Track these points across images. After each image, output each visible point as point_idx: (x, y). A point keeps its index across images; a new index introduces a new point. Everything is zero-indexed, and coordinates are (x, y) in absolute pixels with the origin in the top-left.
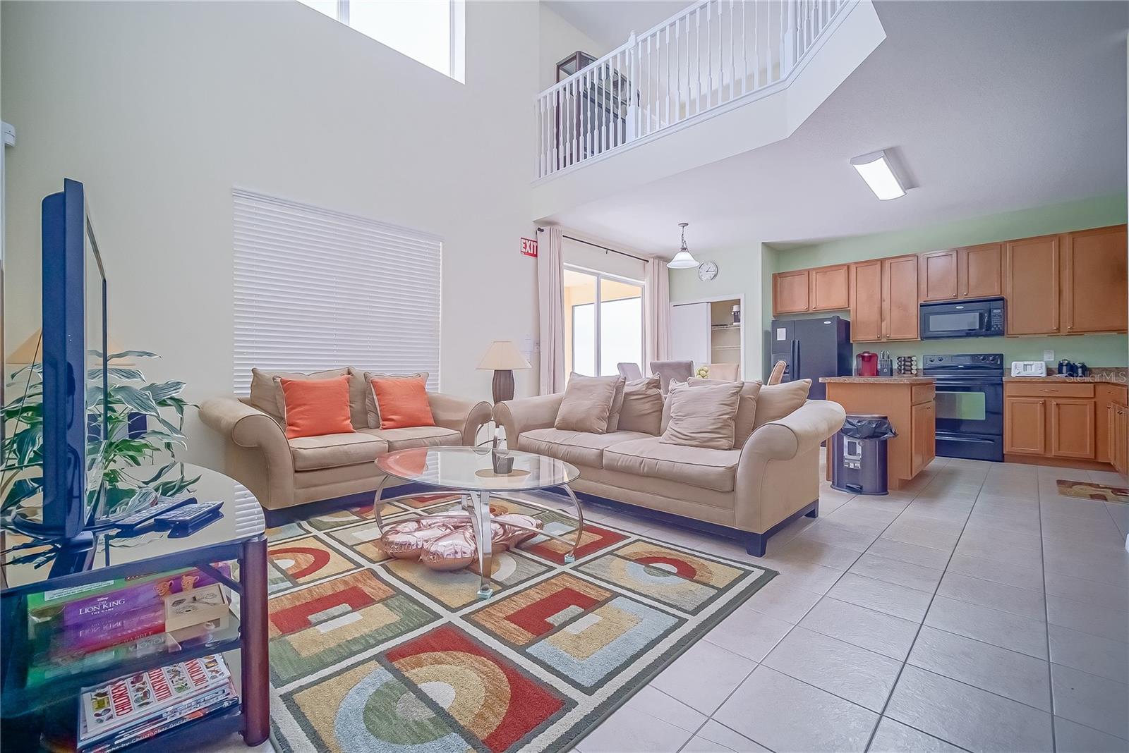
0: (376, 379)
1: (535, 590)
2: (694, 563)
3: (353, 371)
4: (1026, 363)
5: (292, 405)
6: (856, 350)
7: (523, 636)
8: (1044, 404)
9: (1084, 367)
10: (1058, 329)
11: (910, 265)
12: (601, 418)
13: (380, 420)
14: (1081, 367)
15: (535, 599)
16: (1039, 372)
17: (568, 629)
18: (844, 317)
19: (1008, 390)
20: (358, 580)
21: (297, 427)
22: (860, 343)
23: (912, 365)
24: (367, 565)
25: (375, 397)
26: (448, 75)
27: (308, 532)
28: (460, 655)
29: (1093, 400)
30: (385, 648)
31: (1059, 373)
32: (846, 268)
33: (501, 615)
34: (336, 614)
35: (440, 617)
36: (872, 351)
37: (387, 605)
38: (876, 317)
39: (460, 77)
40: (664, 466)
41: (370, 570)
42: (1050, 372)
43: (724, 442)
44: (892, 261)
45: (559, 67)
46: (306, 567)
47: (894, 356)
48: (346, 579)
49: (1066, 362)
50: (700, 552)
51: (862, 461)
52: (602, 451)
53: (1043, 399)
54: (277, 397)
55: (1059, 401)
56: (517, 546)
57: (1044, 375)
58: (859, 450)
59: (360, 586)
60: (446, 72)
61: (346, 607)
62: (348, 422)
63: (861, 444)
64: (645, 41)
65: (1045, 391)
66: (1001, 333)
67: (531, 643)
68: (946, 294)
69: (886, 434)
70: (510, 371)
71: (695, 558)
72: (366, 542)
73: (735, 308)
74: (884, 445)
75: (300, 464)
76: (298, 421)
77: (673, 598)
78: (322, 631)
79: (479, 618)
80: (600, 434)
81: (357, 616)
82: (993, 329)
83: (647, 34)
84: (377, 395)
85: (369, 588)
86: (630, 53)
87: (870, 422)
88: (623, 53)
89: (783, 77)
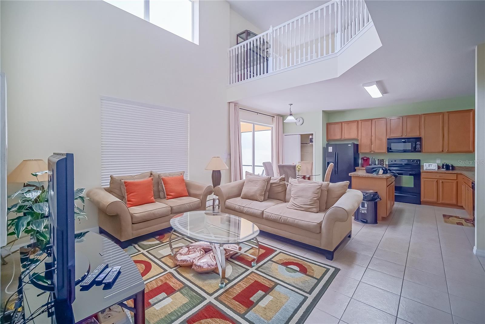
0: (164, 178)
1: (242, 282)
2: (306, 264)
3: (153, 173)
4: (430, 164)
5: (129, 192)
6: (361, 156)
7: (242, 309)
8: (437, 182)
9: (452, 166)
10: (443, 151)
11: (383, 122)
12: (261, 195)
13: (166, 195)
14: (451, 166)
15: (243, 288)
16: (435, 168)
17: (260, 304)
18: (356, 143)
19: (423, 175)
20: (166, 279)
21: (132, 202)
22: (363, 153)
23: (384, 163)
24: (169, 270)
25: (163, 185)
26: (191, 41)
27: (139, 251)
28: (218, 320)
29: (456, 181)
30: (185, 318)
31: (442, 168)
32: (357, 122)
33: (230, 297)
34: (161, 299)
35: (205, 299)
36: (368, 156)
37: (182, 293)
38: (369, 142)
39: (197, 42)
40: (290, 220)
41: (170, 273)
42: (439, 168)
43: (314, 210)
44: (376, 120)
45: (238, 35)
46: (142, 272)
47: (377, 158)
48: (161, 278)
49: (445, 164)
50: (307, 258)
51: (367, 210)
52: (263, 211)
53: (437, 180)
54: (122, 188)
55: (443, 181)
56: (231, 258)
57: (437, 169)
58: (366, 206)
59: (168, 282)
60: (190, 40)
61: (164, 295)
62: (153, 198)
63: (367, 203)
64: (276, 30)
65: (438, 176)
66: (420, 152)
67: (246, 313)
68: (398, 135)
69: (377, 199)
70: (219, 171)
71: (305, 262)
72: (165, 256)
73: (311, 137)
74: (376, 204)
75: (134, 221)
76: (132, 200)
77: (300, 285)
78: (157, 309)
79: (222, 298)
80: (261, 202)
81: (169, 300)
82: (417, 150)
83: (278, 27)
84: (164, 184)
85: (172, 283)
86: (270, 34)
87: (370, 194)
88: (267, 34)
89: (336, 52)
